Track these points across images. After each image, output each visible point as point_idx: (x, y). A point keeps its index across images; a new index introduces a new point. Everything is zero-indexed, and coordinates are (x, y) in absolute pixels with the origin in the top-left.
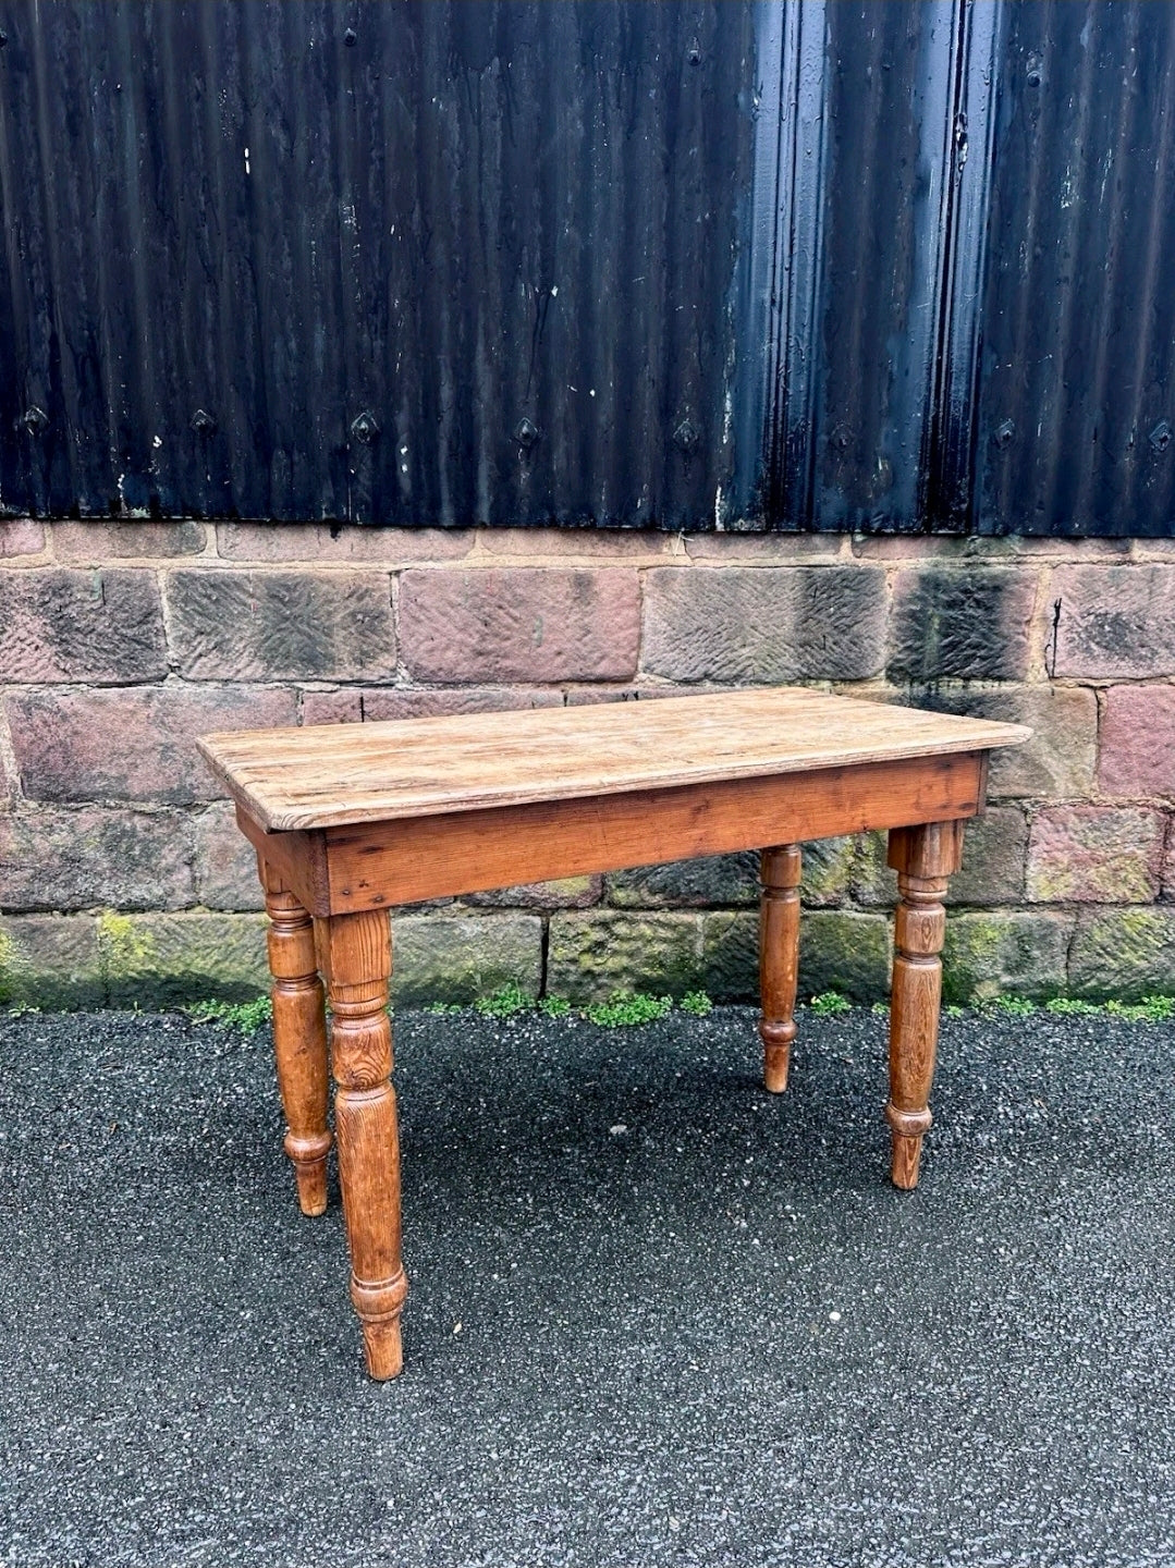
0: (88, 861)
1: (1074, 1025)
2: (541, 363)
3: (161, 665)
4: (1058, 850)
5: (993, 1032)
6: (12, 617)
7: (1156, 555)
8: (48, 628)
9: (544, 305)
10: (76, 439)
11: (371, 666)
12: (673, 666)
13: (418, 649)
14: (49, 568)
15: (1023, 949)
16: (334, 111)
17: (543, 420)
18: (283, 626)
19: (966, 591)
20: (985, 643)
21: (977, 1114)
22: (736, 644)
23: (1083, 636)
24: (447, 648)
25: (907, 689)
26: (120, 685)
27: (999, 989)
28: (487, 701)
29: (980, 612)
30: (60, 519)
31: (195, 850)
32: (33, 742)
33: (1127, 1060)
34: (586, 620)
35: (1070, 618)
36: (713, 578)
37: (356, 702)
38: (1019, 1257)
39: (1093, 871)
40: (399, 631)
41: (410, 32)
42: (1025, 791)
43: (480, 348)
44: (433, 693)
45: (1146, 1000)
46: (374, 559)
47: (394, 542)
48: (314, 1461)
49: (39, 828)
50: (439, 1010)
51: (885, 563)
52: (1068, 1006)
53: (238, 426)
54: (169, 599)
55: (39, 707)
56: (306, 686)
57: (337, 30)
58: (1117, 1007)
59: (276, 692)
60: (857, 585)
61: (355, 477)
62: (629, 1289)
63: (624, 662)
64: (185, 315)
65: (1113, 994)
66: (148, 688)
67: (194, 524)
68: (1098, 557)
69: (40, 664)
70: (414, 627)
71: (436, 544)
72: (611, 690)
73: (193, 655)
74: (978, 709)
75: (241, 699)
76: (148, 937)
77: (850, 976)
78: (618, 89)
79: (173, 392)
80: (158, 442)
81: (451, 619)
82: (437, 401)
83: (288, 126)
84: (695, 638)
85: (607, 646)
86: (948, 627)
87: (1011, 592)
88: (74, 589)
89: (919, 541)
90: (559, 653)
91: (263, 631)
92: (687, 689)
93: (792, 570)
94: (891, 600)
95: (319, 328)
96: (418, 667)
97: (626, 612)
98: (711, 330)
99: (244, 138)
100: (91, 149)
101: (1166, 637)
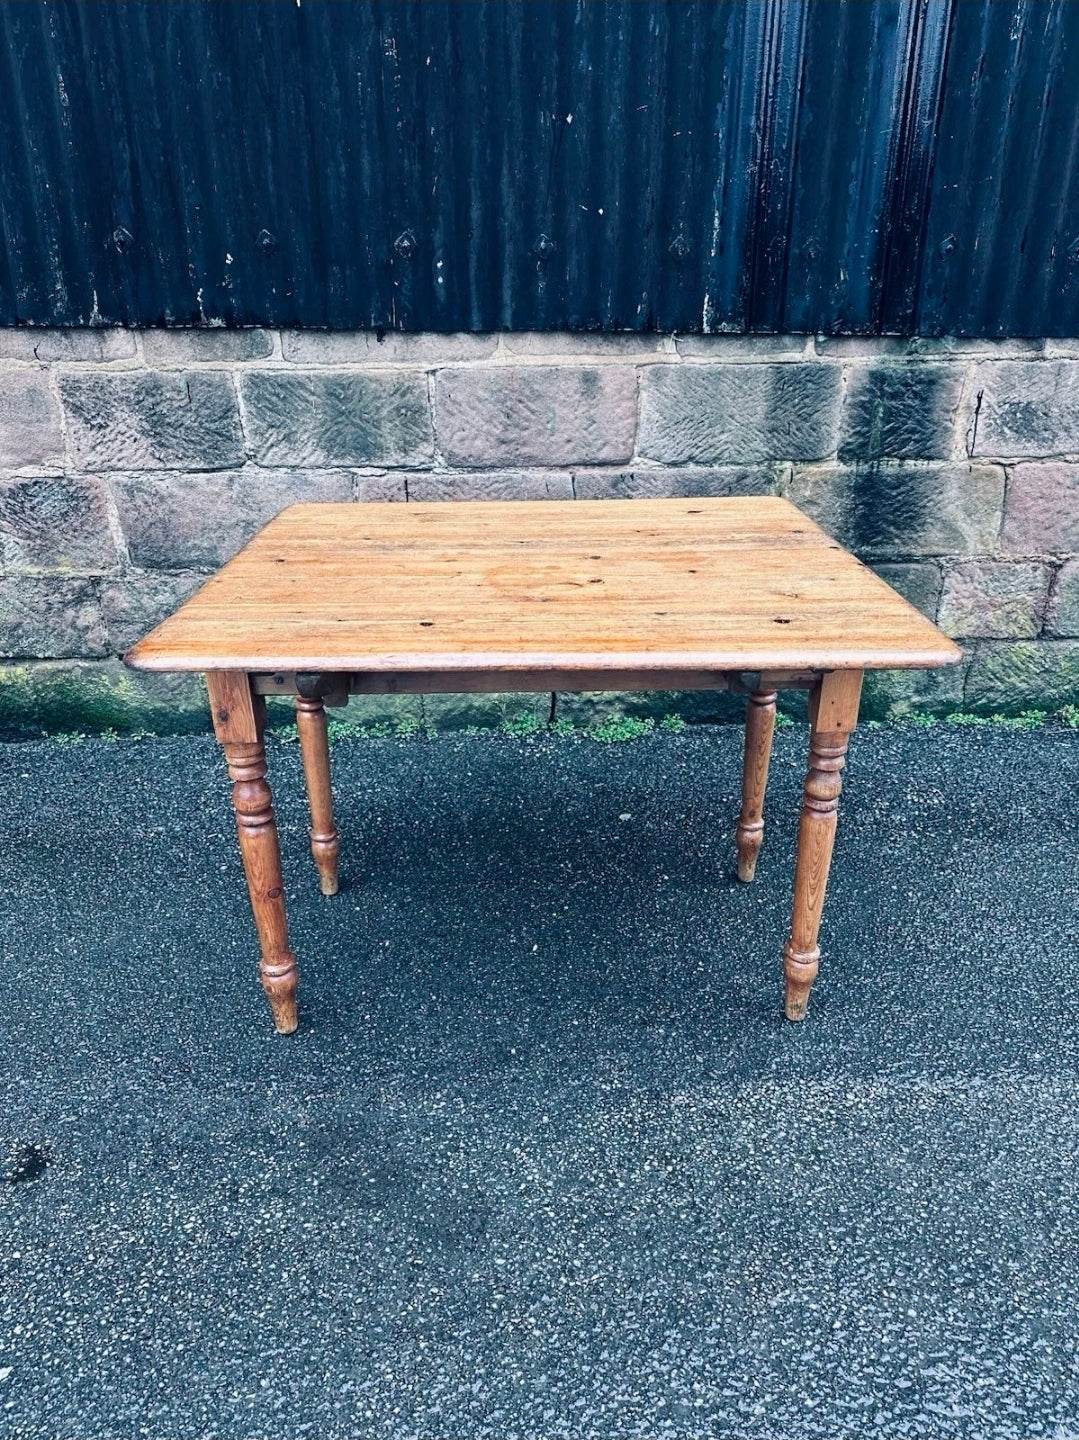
1: (966, 734)
2: (557, 182)
3: (240, 454)
4: (964, 597)
5: (904, 740)
6: (113, 413)
7: (1064, 352)
8: (144, 423)
9: (560, 132)
10: (159, 257)
11: (412, 454)
12: (663, 451)
13: (452, 440)
14: (141, 371)
15: (930, 676)
17: (558, 236)
18: (340, 420)
19: (906, 385)
20: (919, 428)
21: (891, 801)
22: (716, 431)
23: (998, 422)
24: (475, 438)
25: (854, 468)
26: (205, 471)
27: (909, 706)
28: (509, 483)
29: (917, 402)
30: (149, 327)
32: (137, 520)
33: (1006, 760)
34: (592, 412)
35: (989, 407)
36: (699, 373)
37: (402, 485)
38: (922, 898)
39: (991, 613)
40: (436, 423)
42: (943, 551)
43: (505, 171)
44: (466, 476)
45: (1024, 713)
46: (414, 360)
47: (431, 345)
48: (457, 1029)
49: (146, 590)
50: (472, 731)
51: (842, 361)
52: (962, 719)
53: (299, 243)
54: (244, 397)
55: (140, 490)
56: (360, 471)
58: (1000, 719)
59: (335, 476)
60: (817, 379)
61: (398, 288)
62: (649, 922)
63: (622, 447)
64: (248, 142)
65: (999, 710)
66: (230, 473)
67: (262, 331)
68: (1017, 355)
69: (139, 454)
70: (448, 419)
71: (465, 345)
72: (612, 471)
73: (266, 445)
74: (910, 484)
75: (307, 483)
77: (793, 700)
79: (240, 212)
80: (229, 259)
81: (479, 412)
82: (468, 219)
84: (683, 426)
85: (609, 435)
86: (890, 415)
87: (943, 385)
88: (164, 389)
89: (870, 342)
90: (569, 441)
91: (322, 425)
92: (674, 471)
93: (764, 367)
94: (845, 392)
95: (365, 152)
96: (452, 455)
97: (625, 404)
98: (705, 153)
101: (1065, 422)
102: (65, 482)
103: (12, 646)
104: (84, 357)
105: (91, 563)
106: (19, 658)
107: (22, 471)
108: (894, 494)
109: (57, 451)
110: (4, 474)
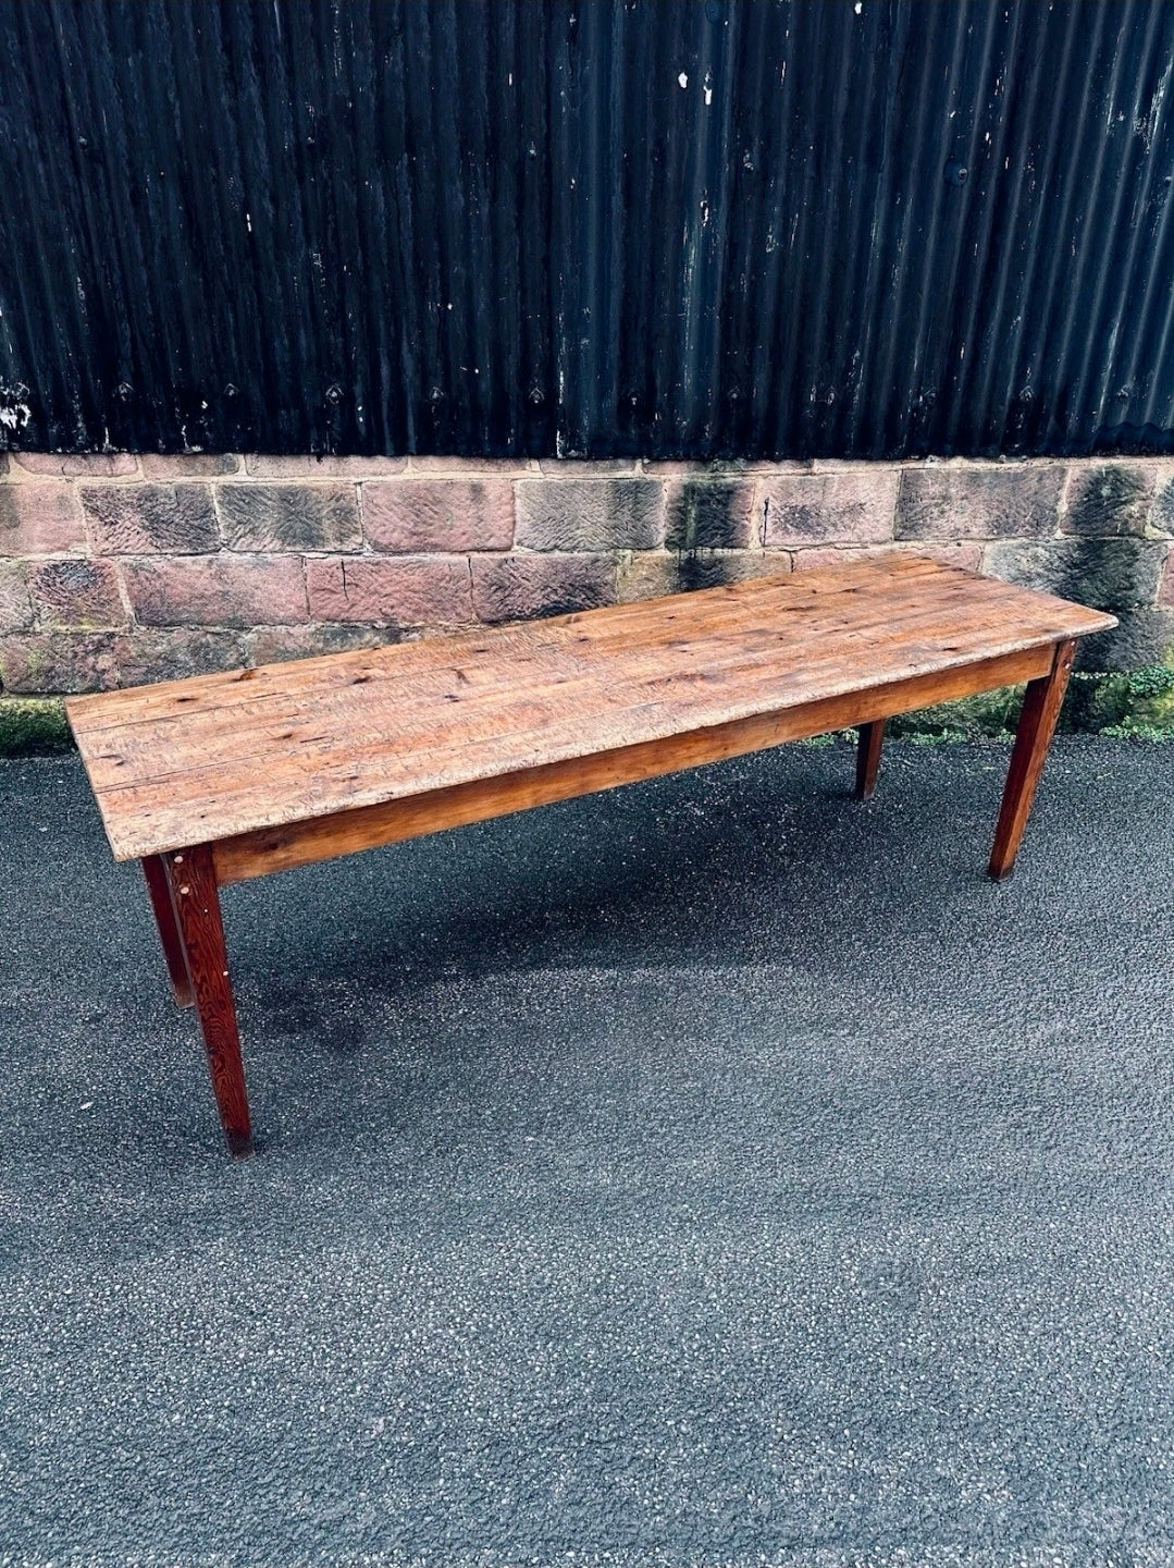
0: (181, 662)
2: (444, 351)
3: (217, 543)
6: (121, 514)
7: (829, 469)
8: (144, 521)
9: (444, 315)
11: (346, 542)
12: (535, 541)
13: (375, 531)
14: (142, 483)
16: (303, 190)
17: (446, 387)
18: (291, 518)
19: (711, 495)
20: (723, 526)
22: (573, 527)
23: (782, 520)
24: (394, 530)
25: (677, 554)
26: (191, 555)
28: (420, 564)
29: (720, 507)
30: (146, 453)
31: (247, 655)
32: (140, 591)
34: (480, 513)
35: (774, 509)
36: (558, 486)
37: (339, 565)
40: (363, 520)
41: (349, 136)
43: (405, 344)
44: (387, 558)
46: (345, 475)
47: (357, 464)
49: (149, 642)
51: (663, 477)
53: (256, 394)
54: (219, 502)
55: (142, 569)
56: (308, 555)
57: (302, 137)
59: (290, 559)
60: (645, 490)
61: (331, 426)
63: (503, 539)
64: (216, 323)
66: (210, 556)
67: (230, 454)
68: (792, 471)
69: (141, 543)
70: (372, 518)
71: (383, 465)
72: (496, 556)
73: (236, 537)
74: (720, 566)
75: (267, 563)
78: (484, 175)
79: (212, 371)
80: (205, 405)
81: (395, 513)
82: (380, 376)
83: (274, 200)
84: (547, 524)
85: (494, 529)
86: (700, 517)
87: (739, 494)
88: (159, 496)
89: (681, 463)
91: (278, 522)
92: (544, 555)
93: (605, 482)
94: (666, 499)
95: (302, 331)
96: (376, 543)
97: (503, 508)
98: (550, 331)
99: (246, 208)
100: (148, 216)
101: (832, 519)
102: (85, 563)
103: (48, 684)
104: (99, 473)
105: (107, 622)
106: (52, 693)
107: (52, 556)
108: (708, 573)
109: (79, 541)
110: (40, 557)
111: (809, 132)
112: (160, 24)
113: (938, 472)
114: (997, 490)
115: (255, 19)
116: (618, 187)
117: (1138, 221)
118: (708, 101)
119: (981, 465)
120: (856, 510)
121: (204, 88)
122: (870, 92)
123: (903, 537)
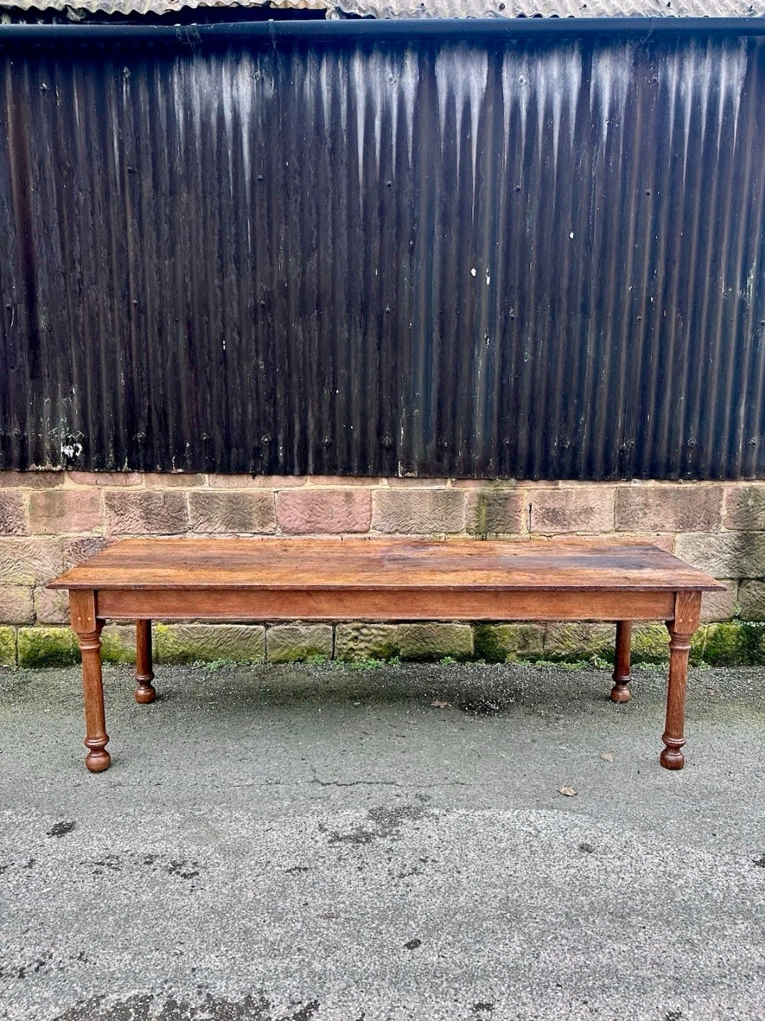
2: (332, 416)
3: (186, 527)
5: (511, 673)
6: (128, 509)
7: (569, 486)
8: (142, 513)
9: (333, 396)
10: (157, 443)
11: (266, 527)
12: (384, 527)
13: (284, 521)
14: (144, 490)
15: (525, 639)
16: (256, 328)
17: (333, 437)
18: (233, 512)
19: (495, 500)
20: (504, 519)
22: (408, 518)
23: (541, 517)
24: (296, 520)
25: (474, 536)
26: (169, 535)
27: (516, 656)
29: (501, 508)
30: (149, 472)
34: (350, 509)
35: (536, 510)
36: (398, 493)
40: (277, 514)
41: (284, 301)
43: (310, 412)
44: (290, 537)
45: (576, 661)
46: (269, 487)
47: (276, 480)
51: (464, 489)
52: (544, 663)
53: (219, 439)
54: (190, 502)
56: (241, 535)
57: (258, 301)
58: (564, 663)
59: (230, 537)
60: (453, 497)
61: (262, 458)
63: (364, 525)
64: (200, 399)
65: (563, 659)
66: (180, 536)
67: (200, 474)
68: (545, 487)
69: (138, 527)
70: (283, 512)
71: (292, 481)
72: (359, 536)
73: (198, 523)
76: (175, 634)
78: (360, 320)
79: (194, 426)
80: (188, 445)
81: (297, 509)
82: (294, 430)
83: (239, 333)
84: (392, 516)
85: (358, 520)
86: (489, 513)
87: (513, 500)
88: (153, 498)
89: (476, 481)
90: (339, 522)
91: (225, 514)
92: (390, 536)
93: (428, 491)
94: (467, 503)
95: (250, 404)
96: (284, 528)
97: (365, 506)
98: (395, 405)
99: (223, 337)
100: (166, 341)
101: (574, 517)
102: (102, 539)
104: (118, 484)
107: (82, 534)
109: (101, 525)
110: (74, 535)
111: (547, 297)
112: (185, 245)
113: (639, 488)
114: (679, 501)
115: (237, 242)
116: (436, 327)
117: (748, 344)
118: (488, 282)
119: (667, 485)
120: (588, 511)
121: (206, 275)
122: (581, 277)
123: (620, 529)
